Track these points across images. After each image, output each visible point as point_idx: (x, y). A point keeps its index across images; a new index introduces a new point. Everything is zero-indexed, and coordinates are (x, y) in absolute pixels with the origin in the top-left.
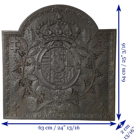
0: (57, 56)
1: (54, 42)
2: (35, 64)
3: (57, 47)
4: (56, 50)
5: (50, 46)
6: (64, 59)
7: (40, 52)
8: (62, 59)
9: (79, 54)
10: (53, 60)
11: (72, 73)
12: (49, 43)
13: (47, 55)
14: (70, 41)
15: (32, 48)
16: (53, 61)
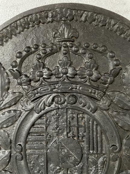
0: (64, 130)
1: (54, 95)
2: (11, 148)
3: (61, 109)
4: (59, 115)
5: (46, 106)
6: (78, 137)
7: (22, 120)
8: (75, 136)
9: (117, 124)
10: (52, 140)
11: (100, 169)
12: (44, 99)
13: (39, 126)
14: (95, 93)
15: (3, 109)
16: (54, 140)
